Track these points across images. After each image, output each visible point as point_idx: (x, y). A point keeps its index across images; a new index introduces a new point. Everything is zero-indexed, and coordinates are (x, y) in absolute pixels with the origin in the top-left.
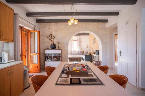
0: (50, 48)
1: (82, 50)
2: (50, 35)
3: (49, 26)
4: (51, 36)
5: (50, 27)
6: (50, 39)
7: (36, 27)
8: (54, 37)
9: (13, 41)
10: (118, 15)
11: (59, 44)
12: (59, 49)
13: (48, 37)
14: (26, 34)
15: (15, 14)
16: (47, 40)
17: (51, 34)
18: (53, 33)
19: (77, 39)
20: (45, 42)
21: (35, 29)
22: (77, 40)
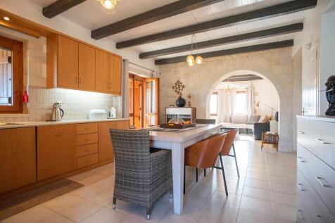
0: (175, 105)
1: (257, 114)
2: (176, 84)
3: (175, 67)
4: (178, 86)
5: (176, 69)
6: (176, 91)
7: (154, 73)
8: (183, 87)
9: (120, 94)
10: (302, 28)
11: (191, 99)
12: (190, 106)
13: (173, 88)
14: (140, 85)
15: (124, 61)
16: (172, 92)
17: (178, 82)
18: (181, 80)
19: (245, 90)
20: (168, 96)
21: (152, 77)
22: (244, 92)
